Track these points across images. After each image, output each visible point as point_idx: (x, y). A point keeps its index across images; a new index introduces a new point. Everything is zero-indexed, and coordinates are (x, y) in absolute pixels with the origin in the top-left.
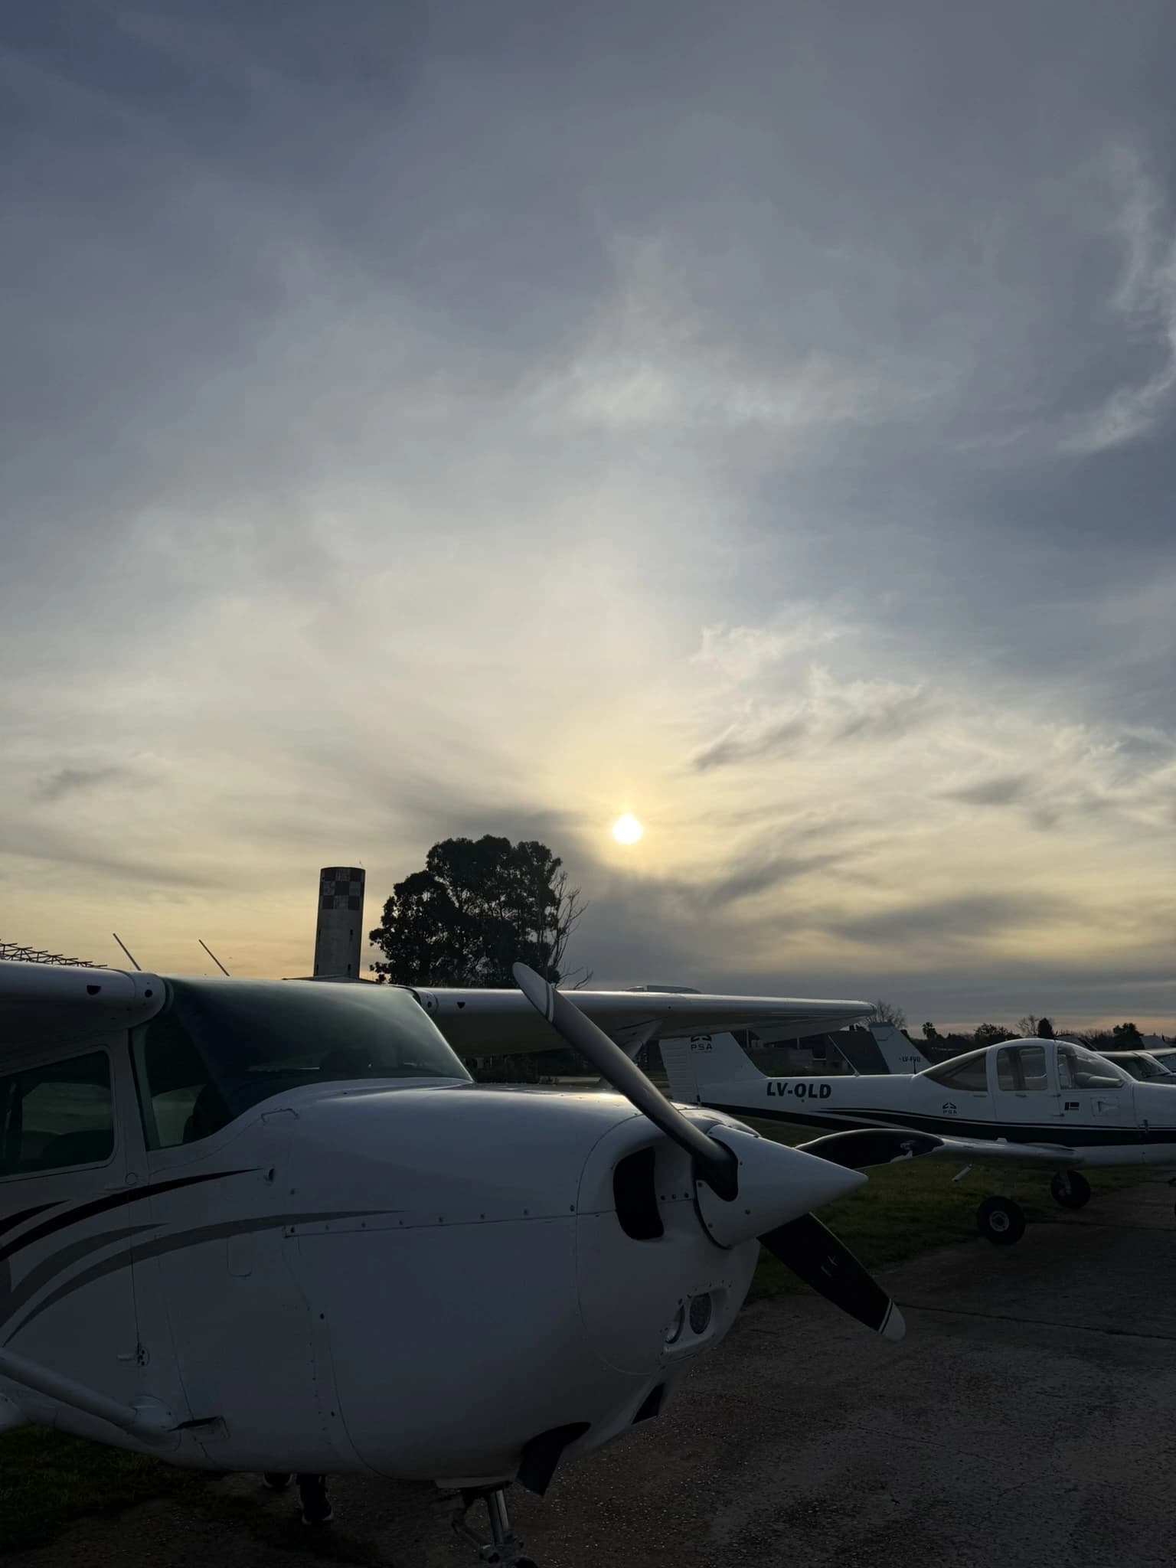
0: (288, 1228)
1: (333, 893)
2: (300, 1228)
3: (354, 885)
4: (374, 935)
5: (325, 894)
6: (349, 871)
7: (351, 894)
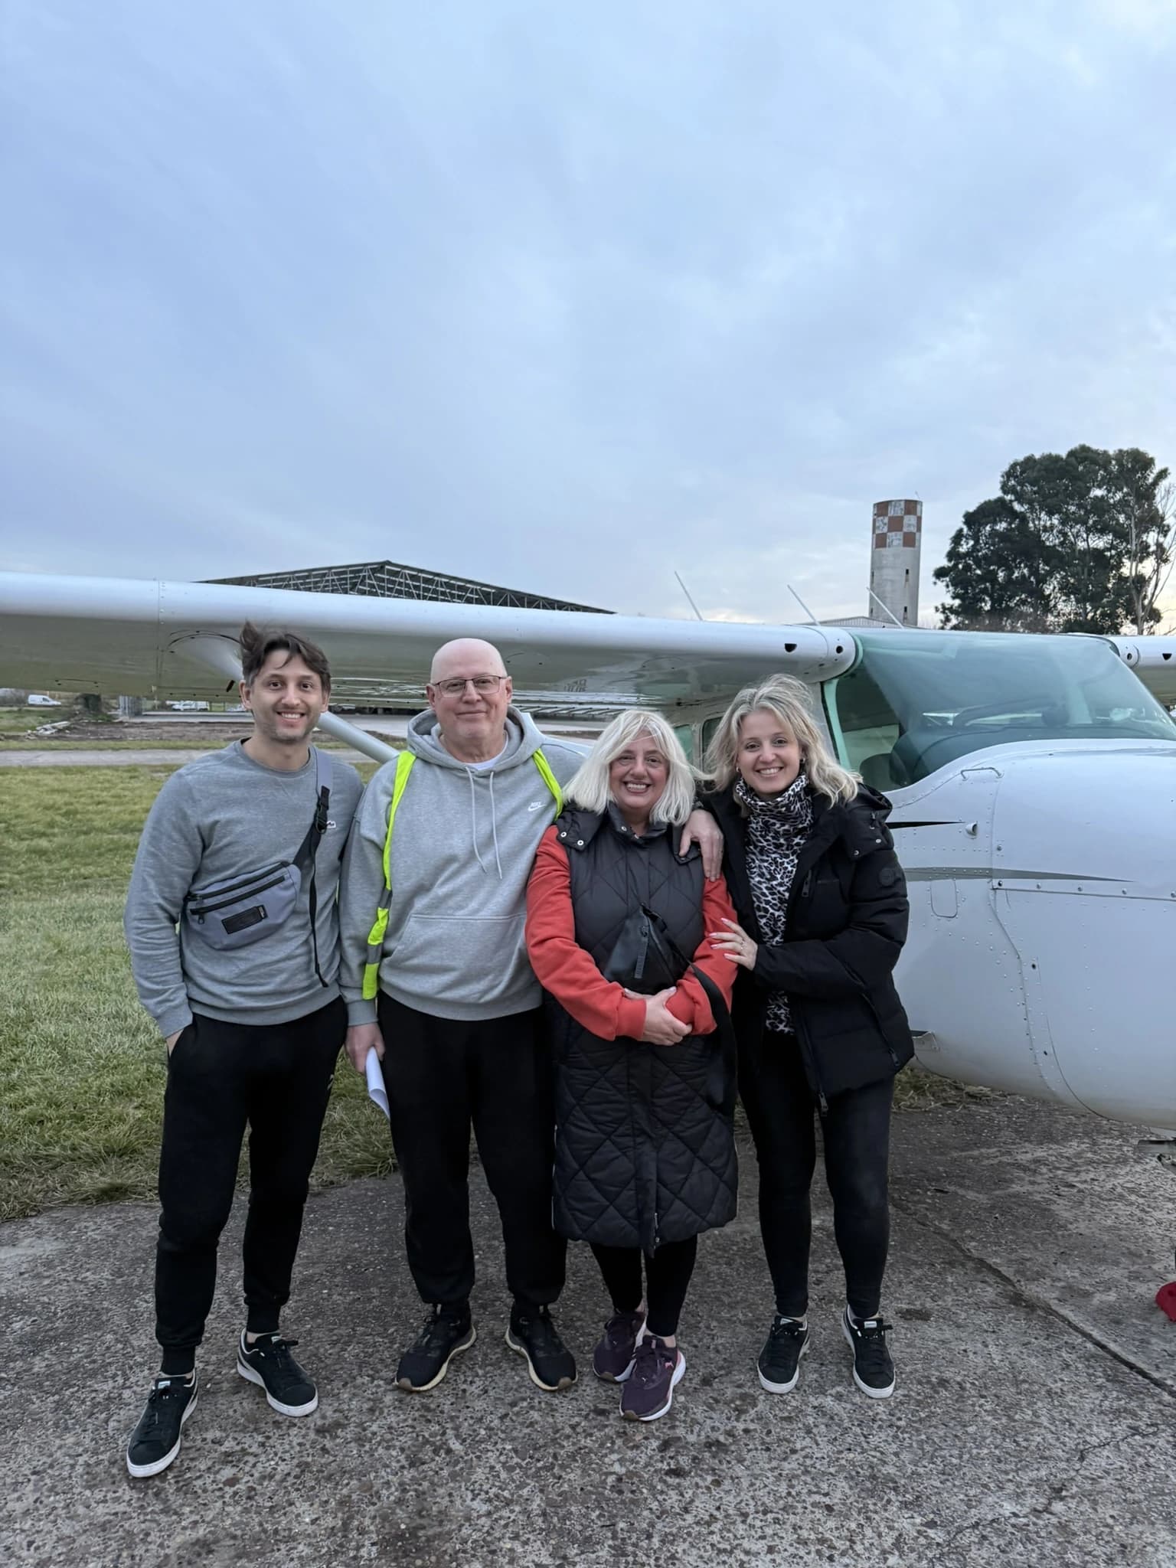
0: (995, 882)
1: (885, 530)
2: (1007, 883)
3: (909, 521)
4: (940, 573)
5: (878, 532)
6: (903, 503)
7: (905, 530)
